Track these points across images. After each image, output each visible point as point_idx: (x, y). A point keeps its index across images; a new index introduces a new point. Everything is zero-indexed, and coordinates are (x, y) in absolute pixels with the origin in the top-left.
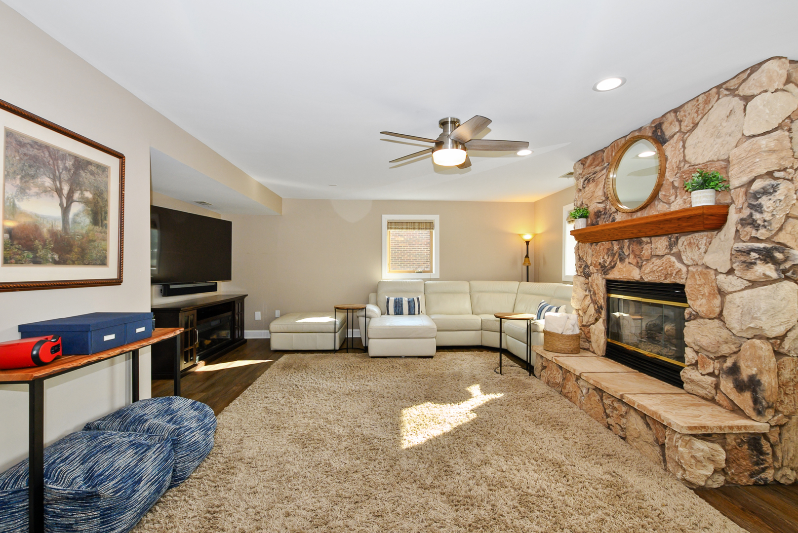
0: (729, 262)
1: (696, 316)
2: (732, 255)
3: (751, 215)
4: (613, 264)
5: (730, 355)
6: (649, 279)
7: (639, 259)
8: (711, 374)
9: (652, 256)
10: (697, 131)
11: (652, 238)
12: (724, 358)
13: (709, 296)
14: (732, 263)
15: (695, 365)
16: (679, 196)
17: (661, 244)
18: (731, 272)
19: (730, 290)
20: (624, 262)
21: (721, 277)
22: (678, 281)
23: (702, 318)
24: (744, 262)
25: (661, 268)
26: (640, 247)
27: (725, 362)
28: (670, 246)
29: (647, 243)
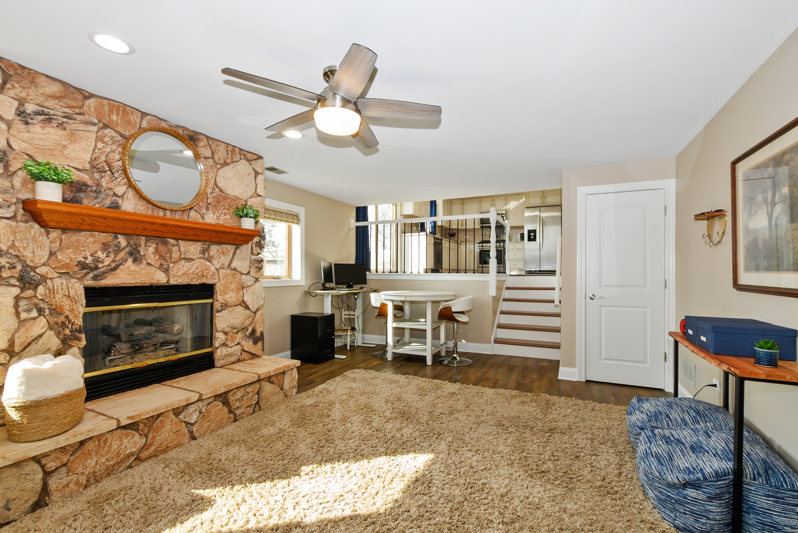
0: (248, 267)
1: (225, 306)
2: (250, 262)
3: (260, 240)
4: (113, 265)
5: (250, 325)
6: (179, 281)
7: (163, 261)
8: (238, 344)
9: (181, 259)
10: (226, 168)
11: (180, 242)
12: (245, 329)
13: (237, 290)
14: (250, 268)
15: (224, 345)
16: (210, 212)
17: (193, 249)
18: (249, 272)
19: (249, 284)
20: (141, 262)
21: (244, 276)
22: (210, 282)
23: (230, 307)
24: (257, 267)
25: (198, 271)
26: (166, 249)
27: (247, 330)
28: (203, 252)
29: (174, 245)
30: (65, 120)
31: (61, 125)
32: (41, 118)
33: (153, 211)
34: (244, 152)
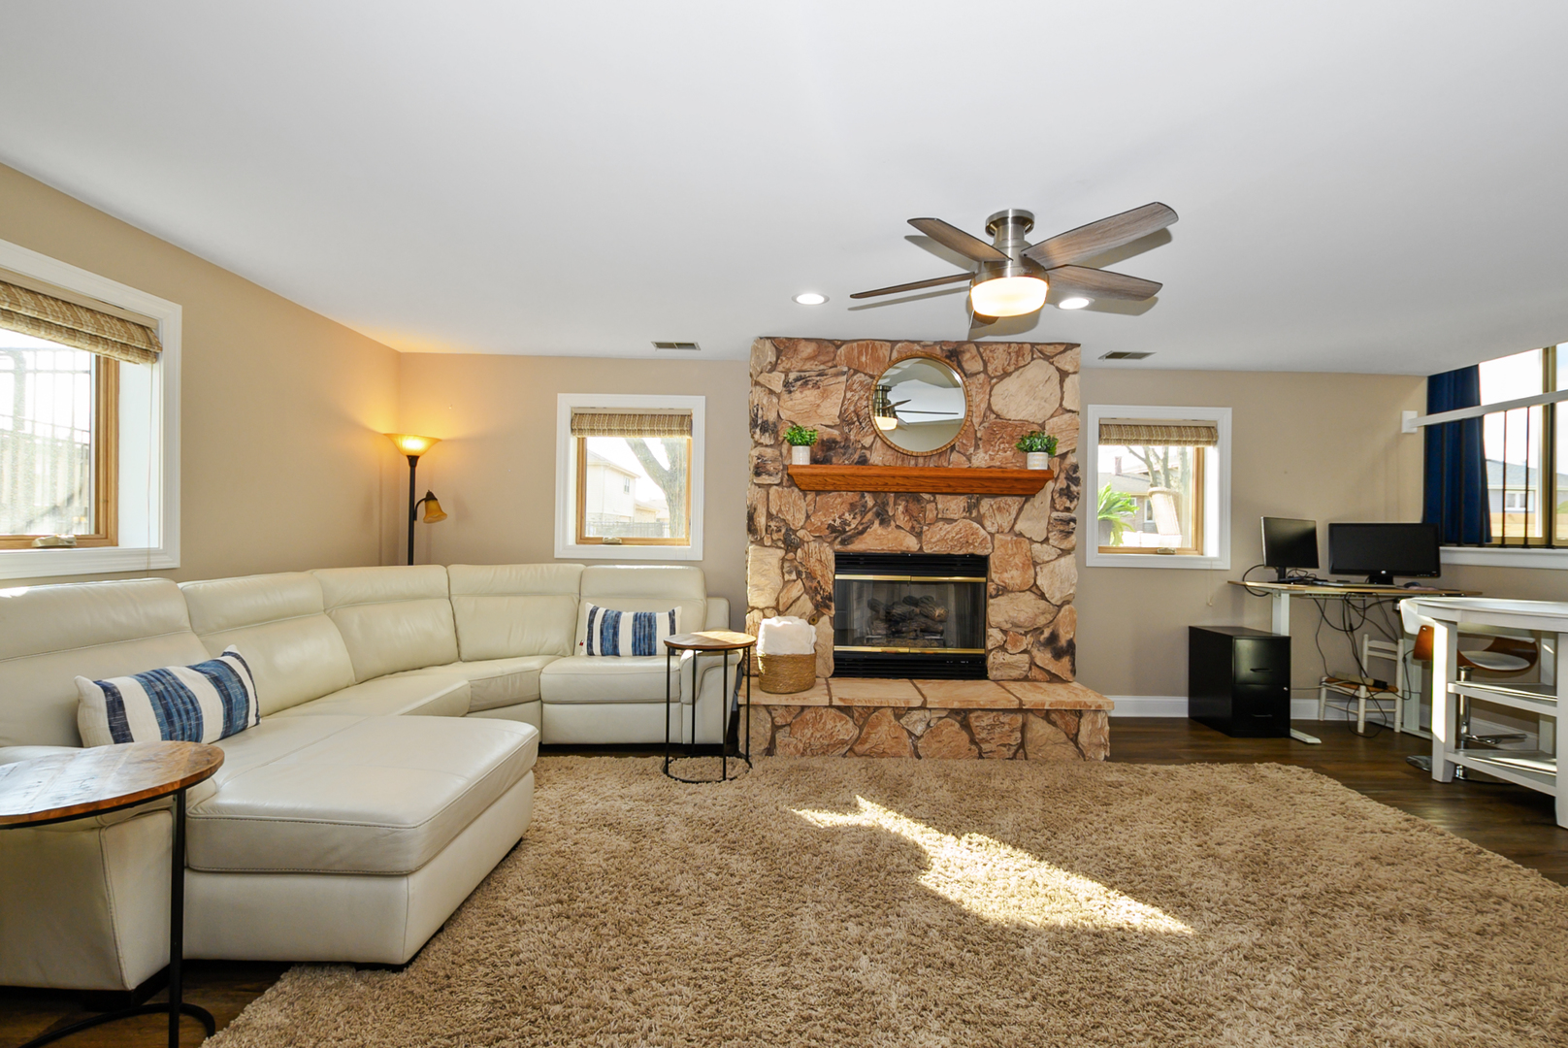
0: (1045, 531)
1: (1003, 590)
2: (1049, 523)
3: (1068, 487)
4: (860, 528)
5: (1047, 625)
6: (935, 549)
7: (915, 523)
8: (1025, 651)
9: (937, 520)
10: (1007, 381)
11: (938, 496)
12: (1039, 630)
13: (1023, 567)
14: (1048, 532)
15: (1002, 648)
16: (981, 451)
17: (955, 505)
18: (1046, 540)
19: (1046, 559)
20: (889, 525)
21: (1036, 546)
22: (979, 552)
23: (1012, 591)
24: (1062, 531)
25: (960, 536)
26: (919, 506)
27: (1042, 633)
28: (969, 509)
29: (929, 502)
30: (818, 378)
31: (816, 386)
32: (799, 383)
33: (903, 460)
34: (1039, 347)
